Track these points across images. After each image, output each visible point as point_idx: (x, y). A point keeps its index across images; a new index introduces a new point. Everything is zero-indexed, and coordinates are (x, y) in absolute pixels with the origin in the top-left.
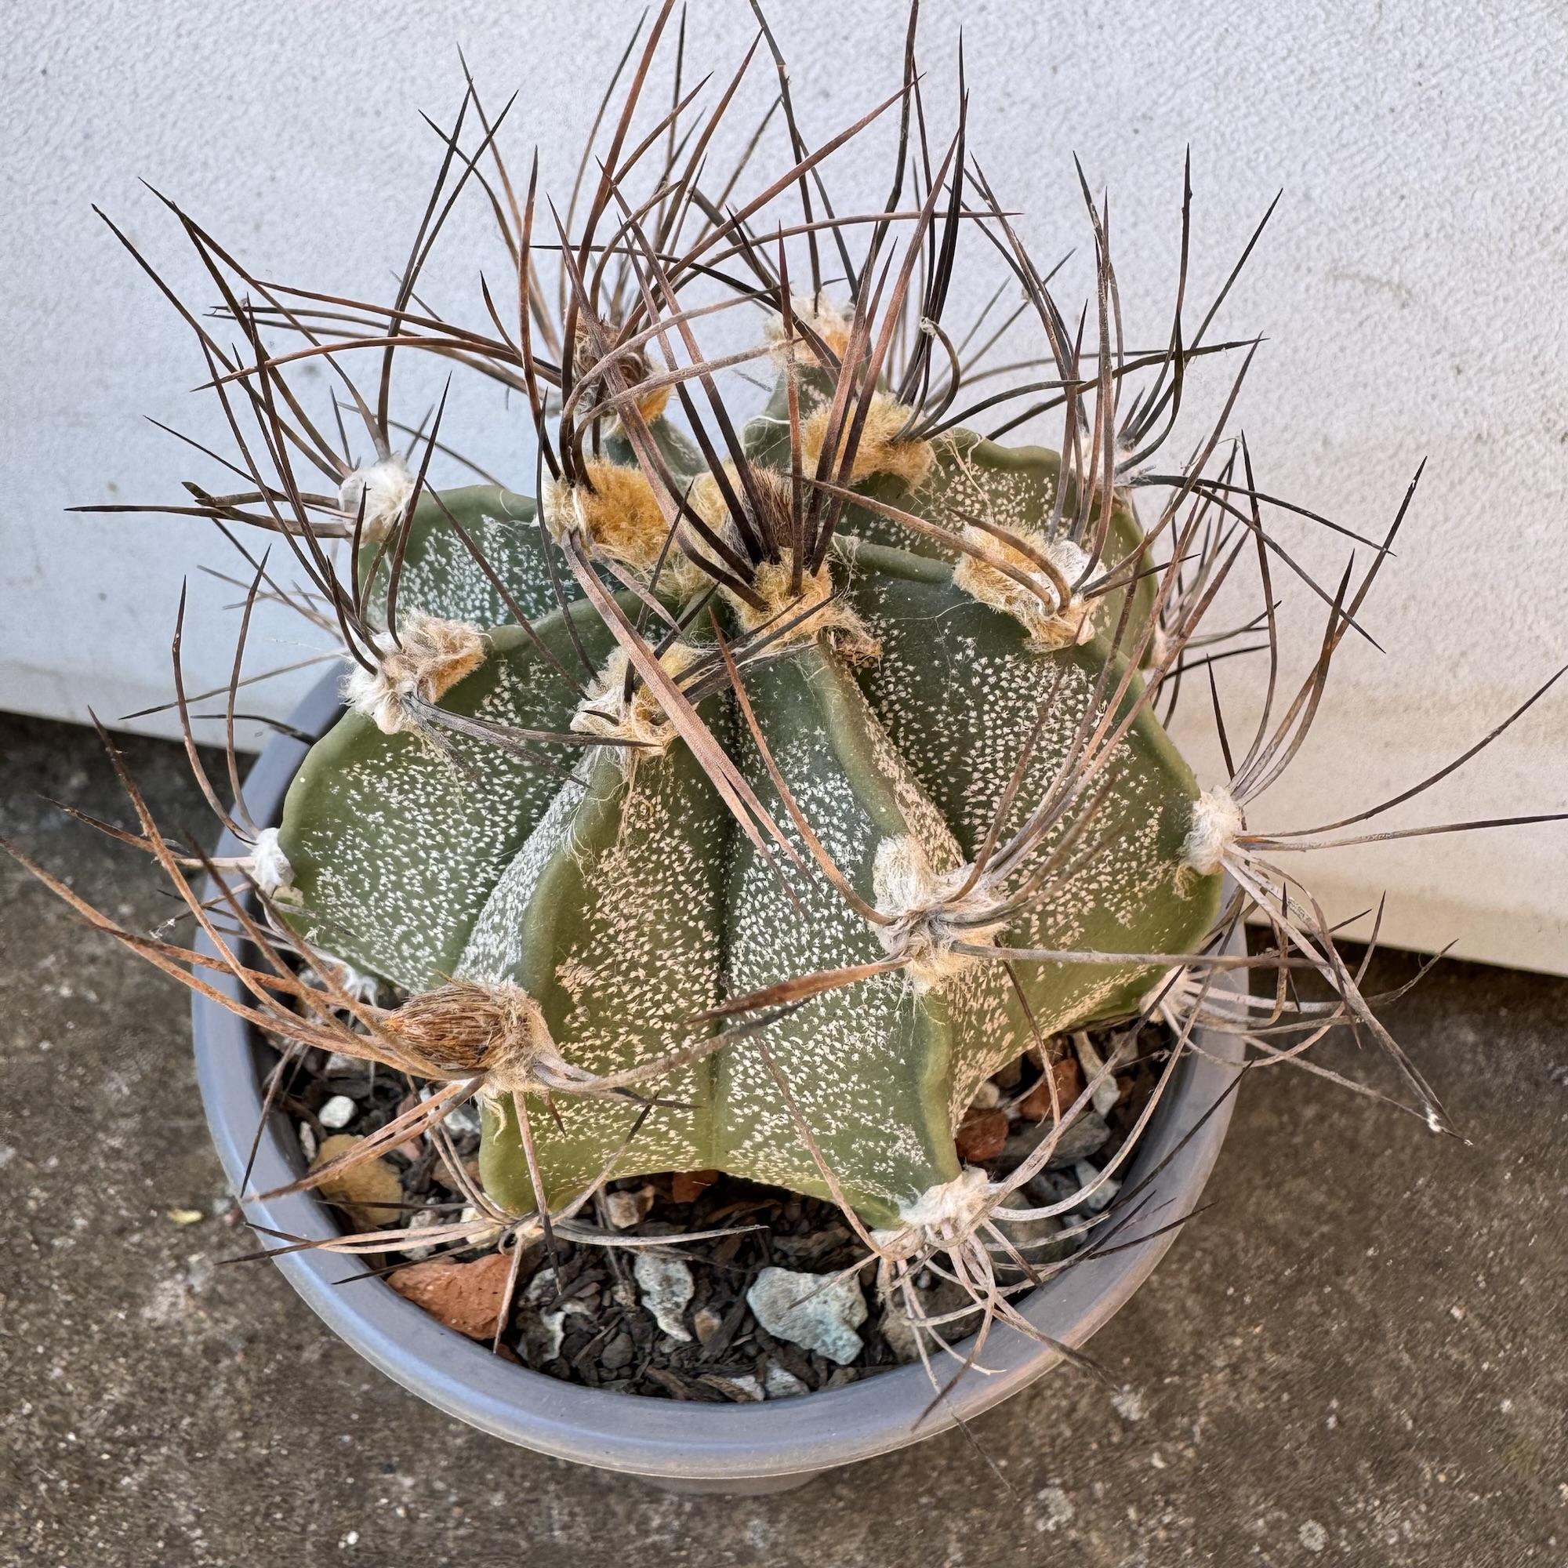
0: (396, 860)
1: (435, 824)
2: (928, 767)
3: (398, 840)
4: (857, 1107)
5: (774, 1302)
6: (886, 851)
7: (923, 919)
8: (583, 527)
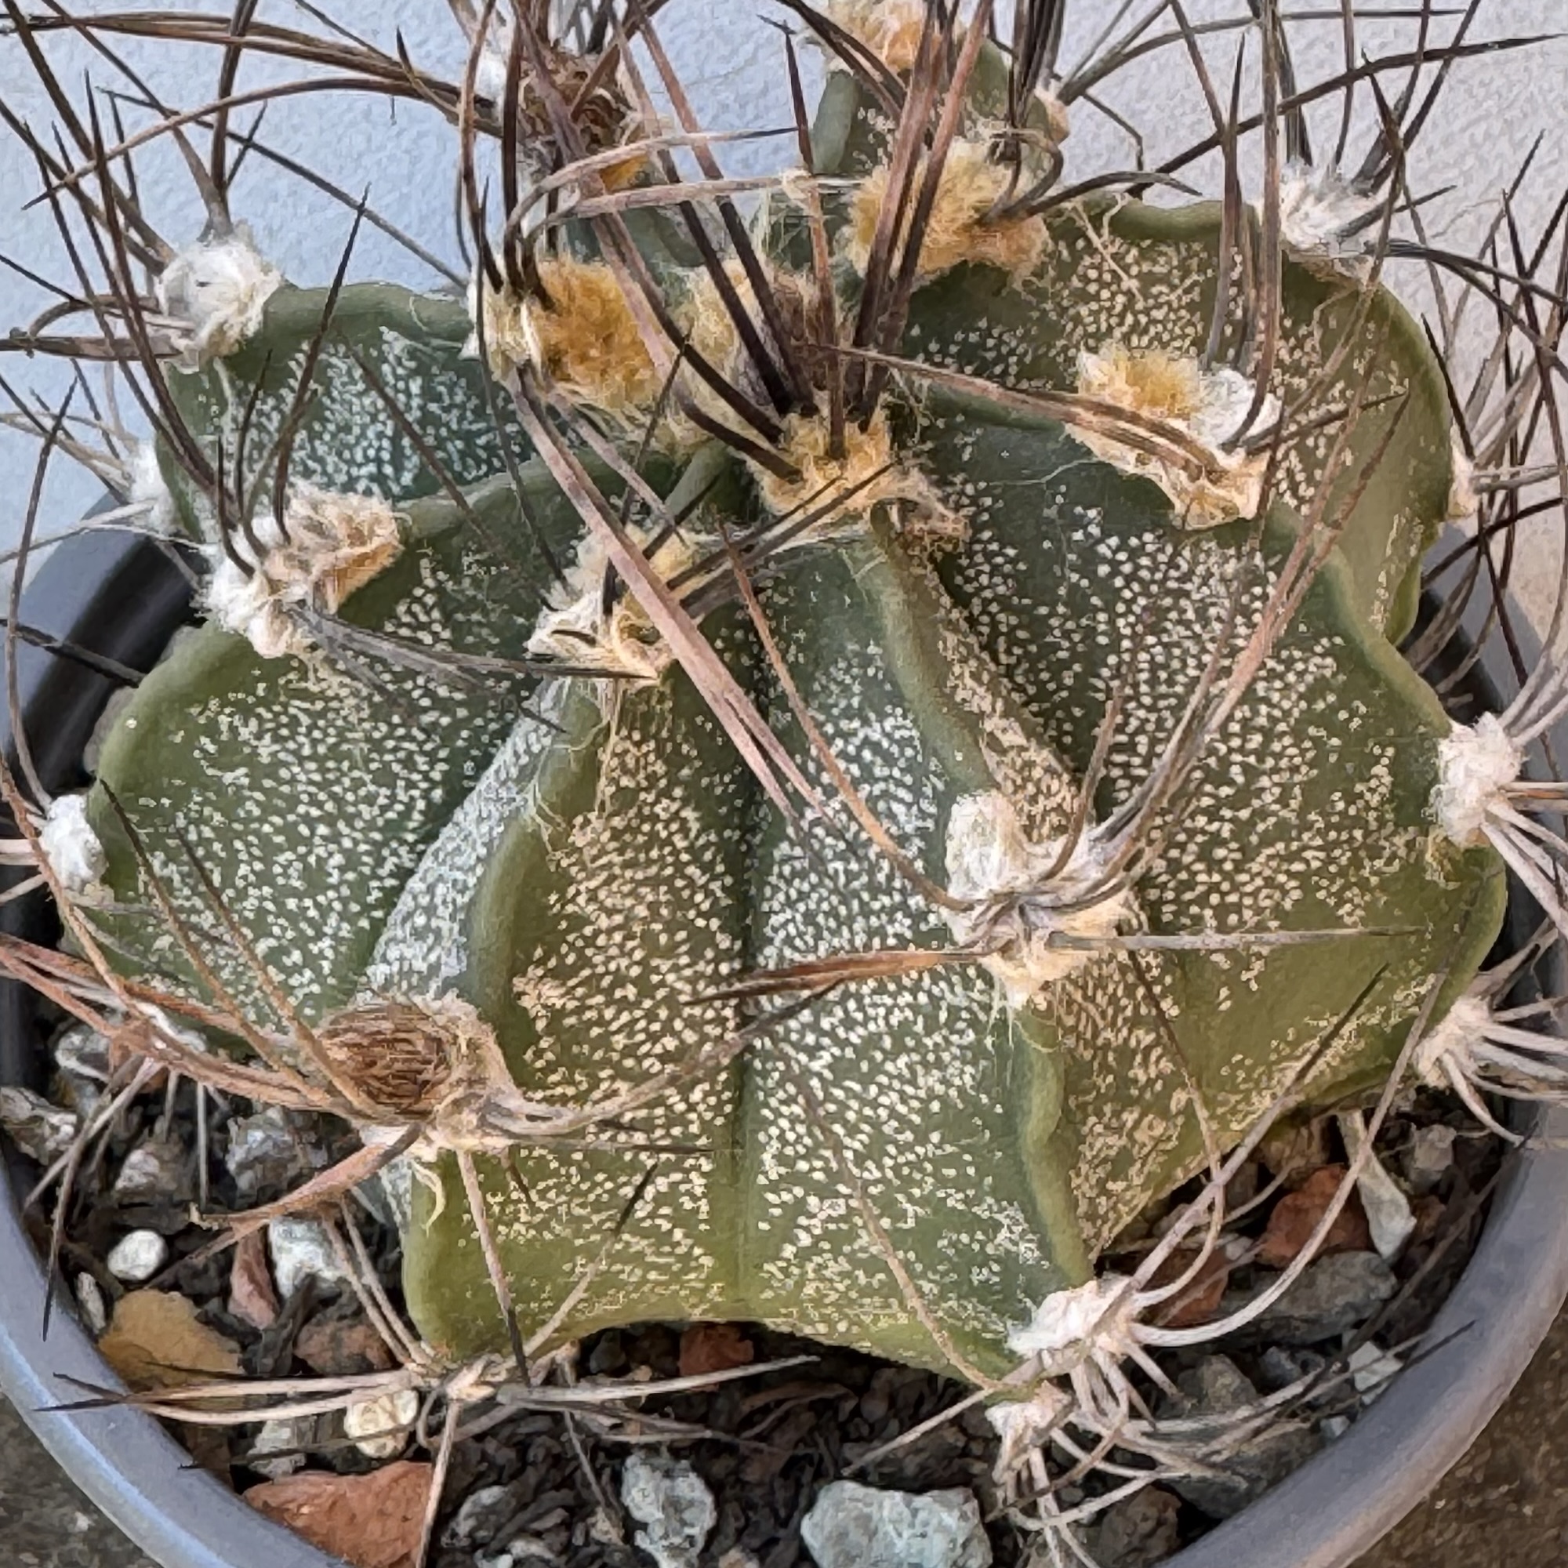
0: (264, 839)
1: (324, 785)
2: (1042, 695)
3: (267, 809)
4: (942, 1182)
5: (843, 1535)
6: (964, 812)
7: (1009, 903)
8: (537, 359)
